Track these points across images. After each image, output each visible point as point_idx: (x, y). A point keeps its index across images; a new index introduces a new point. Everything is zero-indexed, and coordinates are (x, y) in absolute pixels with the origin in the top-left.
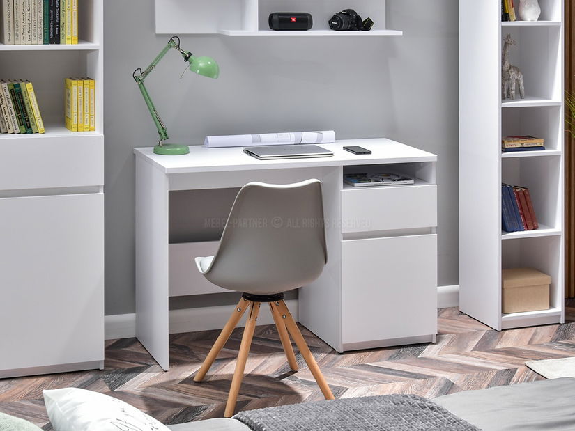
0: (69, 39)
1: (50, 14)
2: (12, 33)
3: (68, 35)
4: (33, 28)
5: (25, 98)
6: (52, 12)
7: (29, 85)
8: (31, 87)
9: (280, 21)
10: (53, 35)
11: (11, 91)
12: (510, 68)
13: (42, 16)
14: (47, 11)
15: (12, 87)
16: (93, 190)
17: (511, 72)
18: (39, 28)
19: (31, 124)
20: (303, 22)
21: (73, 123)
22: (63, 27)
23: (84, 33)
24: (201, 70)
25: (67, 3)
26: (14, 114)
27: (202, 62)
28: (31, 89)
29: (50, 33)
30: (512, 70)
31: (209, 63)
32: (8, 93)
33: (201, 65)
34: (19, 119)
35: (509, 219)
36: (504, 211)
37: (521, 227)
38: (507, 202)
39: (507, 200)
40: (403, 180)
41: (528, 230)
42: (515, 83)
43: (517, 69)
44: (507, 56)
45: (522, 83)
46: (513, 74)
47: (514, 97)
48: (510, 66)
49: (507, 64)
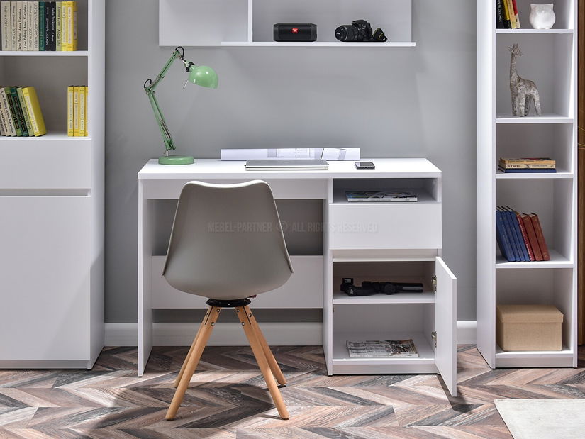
0: (64, 46)
1: (45, 21)
2: (9, 40)
3: (64, 42)
4: (29, 36)
5: (21, 103)
6: (47, 20)
7: (25, 90)
8: (27, 92)
9: (284, 33)
10: (49, 42)
11: (8, 95)
12: (519, 82)
13: (38, 24)
14: (42, 19)
15: (9, 92)
16: (83, 192)
17: (520, 86)
18: (35, 36)
19: (28, 127)
20: (307, 33)
21: (70, 128)
22: (58, 35)
23: (81, 43)
24: (198, 79)
25: (63, 11)
26: (11, 118)
27: (199, 72)
29: (45, 40)
30: (521, 84)
31: (207, 73)
32: (5, 97)
33: (198, 74)
34: (16, 122)
35: (510, 247)
36: (504, 237)
37: (527, 257)
38: (508, 228)
39: (508, 226)
40: (406, 197)
41: (535, 260)
42: (524, 99)
43: (531, 84)
44: (514, 68)
45: (537, 99)
46: (522, 87)
47: (523, 113)
48: (519, 80)
49: (515, 78)
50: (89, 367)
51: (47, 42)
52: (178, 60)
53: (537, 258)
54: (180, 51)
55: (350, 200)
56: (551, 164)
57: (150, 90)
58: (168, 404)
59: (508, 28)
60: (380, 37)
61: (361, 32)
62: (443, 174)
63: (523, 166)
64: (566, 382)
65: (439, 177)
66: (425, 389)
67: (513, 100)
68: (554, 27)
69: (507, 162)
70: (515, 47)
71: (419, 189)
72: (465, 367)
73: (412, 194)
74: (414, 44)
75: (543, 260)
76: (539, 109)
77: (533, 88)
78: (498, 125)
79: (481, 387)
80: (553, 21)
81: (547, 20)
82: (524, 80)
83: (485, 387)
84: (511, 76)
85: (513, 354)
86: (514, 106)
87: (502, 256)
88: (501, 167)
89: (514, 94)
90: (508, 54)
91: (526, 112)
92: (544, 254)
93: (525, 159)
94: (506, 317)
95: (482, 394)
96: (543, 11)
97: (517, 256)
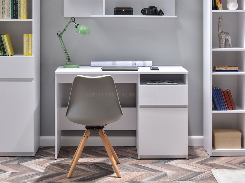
0: (22, 17)
1: (14, 6)
3: (22, 15)
4: (7, 12)
5: (3, 41)
6: (14, 5)
7: (5, 36)
8: (6, 36)
9: (119, 11)
10: (15, 15)
12: (222, 33)
13: (10, 7)
14: (12, 5)
16: (31, 80)
17: (222, 35)
18: (9, 12)
19: (6, 52)
20: (129, 11)
21: (24, 52)
22: (19, 12)
23: (29, 15)
24: (81, 31)
25: (21, 2)
27: (81, 28)
28: (5, 37)
30: (223, 34)
31: (85, 28)
33: (81, 29)
34: (1, 49)
35: (218, 104)
36: (216, 100)
37: (226, 109)
38: (217, 96)
39: (217, 95)
40: (173, 82)
41: (229, 110)
42: (224, 40)
43: (227, 34)
44: (220, 27)
45: (230, 40)
46: (223, 35)
47: (224, 46)
48: (222, 32)
49: (220, 31)
50: (33, 155)
51: (14, 15)
52: (72, 23)
53: (230, 109)
54: (73, 19)
55: (148, 83)
56: (236, 68)
57: (59, 36)
58: (68, 171)
59: (217, 10)
60: (161, 13)
61: (153, 11)
62: (189, 72)
63: (224, 69)
64: (243, 162)
65: (187, 74)
66: (181, 165)
67: (220, 41)
68: (237, 9)
69: (217, 67)
70: (220, 18)
71: (178, 79)
72: (198, 156)
73: (175, 81)
74: (176, 17)
75: (233, 110)
76: (231, 45)
77: (228, 35)
78: (213, 51)
79: (206, 164)
80: (237, 6)
81: (234, 6)
82: (224, 32)
83: (207, 164)
84: (218, 31)
85: (219, 150)
86: (220, 43)
87: (215, 108)
88: (214, 70)
89: (220, 38)
90: (217, 21)
91: (225, 46)
92: (233, 107)
93: (225, 66)
94: (216, 134)
95: (206, 168)
96: (233, 3)
97: (221, 108)
